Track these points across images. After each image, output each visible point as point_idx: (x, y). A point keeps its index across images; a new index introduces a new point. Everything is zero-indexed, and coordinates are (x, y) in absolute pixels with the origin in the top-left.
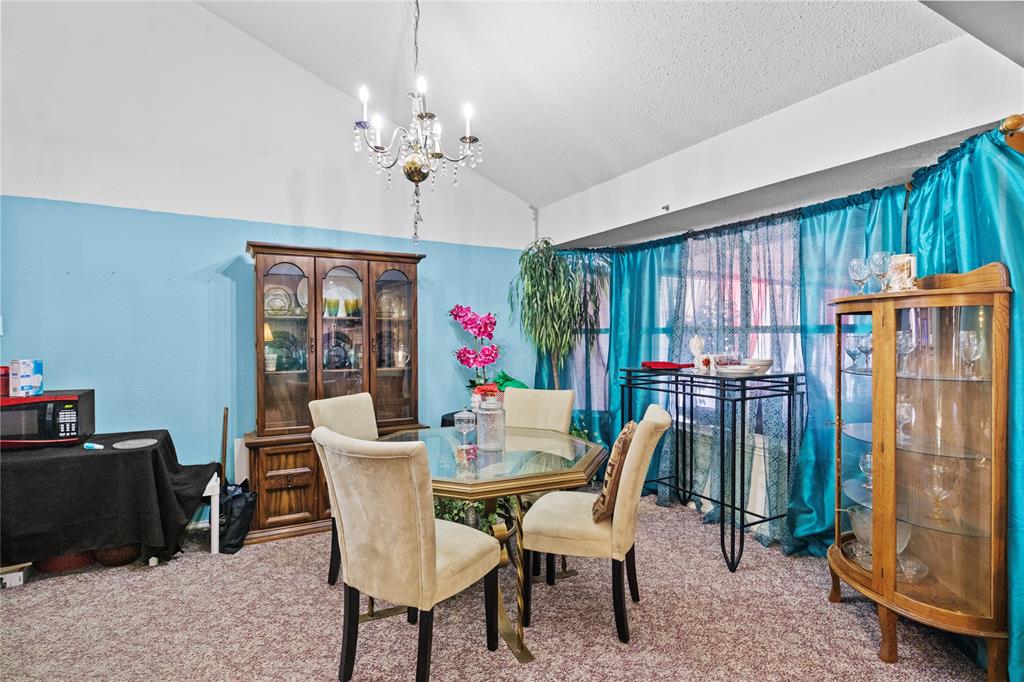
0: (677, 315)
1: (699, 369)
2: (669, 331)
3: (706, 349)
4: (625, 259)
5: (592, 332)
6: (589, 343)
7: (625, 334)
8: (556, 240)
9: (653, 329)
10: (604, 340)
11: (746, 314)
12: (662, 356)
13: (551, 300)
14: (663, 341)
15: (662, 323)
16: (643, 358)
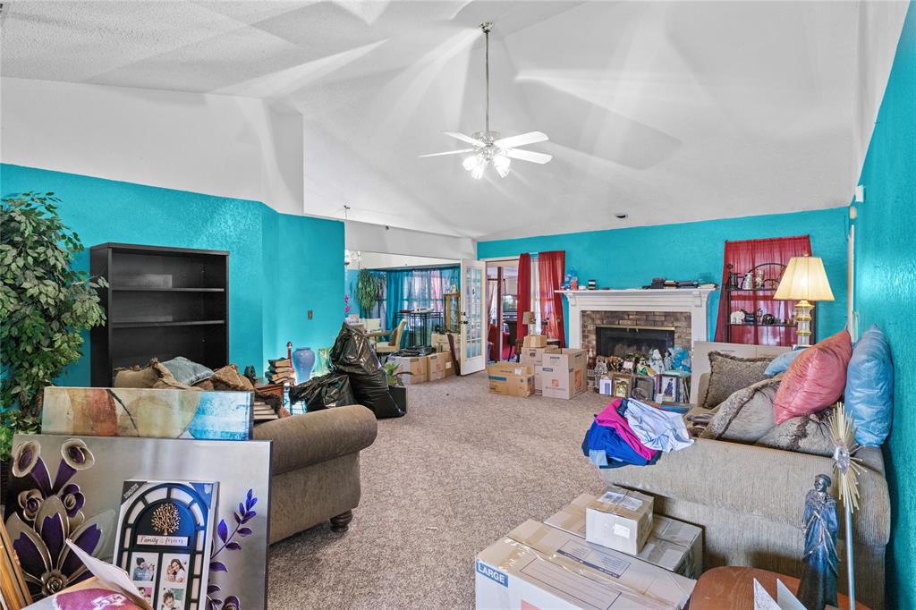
0: (410, 294)
1: (416, 311)
2: (407, 300)
3: (418, 306)
4: (393, 274)
5: (380, 300)
6: (379, 306)
7: (393, 301)
8: (368, 268)
9: (402, 299)
10: (385, 303)
11: (430, 296)
12: (406, 308)
13: (368, 289)
14: (406, 303)
15: (405, 297)
16: (399, 310)
